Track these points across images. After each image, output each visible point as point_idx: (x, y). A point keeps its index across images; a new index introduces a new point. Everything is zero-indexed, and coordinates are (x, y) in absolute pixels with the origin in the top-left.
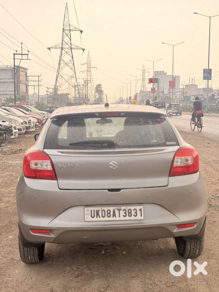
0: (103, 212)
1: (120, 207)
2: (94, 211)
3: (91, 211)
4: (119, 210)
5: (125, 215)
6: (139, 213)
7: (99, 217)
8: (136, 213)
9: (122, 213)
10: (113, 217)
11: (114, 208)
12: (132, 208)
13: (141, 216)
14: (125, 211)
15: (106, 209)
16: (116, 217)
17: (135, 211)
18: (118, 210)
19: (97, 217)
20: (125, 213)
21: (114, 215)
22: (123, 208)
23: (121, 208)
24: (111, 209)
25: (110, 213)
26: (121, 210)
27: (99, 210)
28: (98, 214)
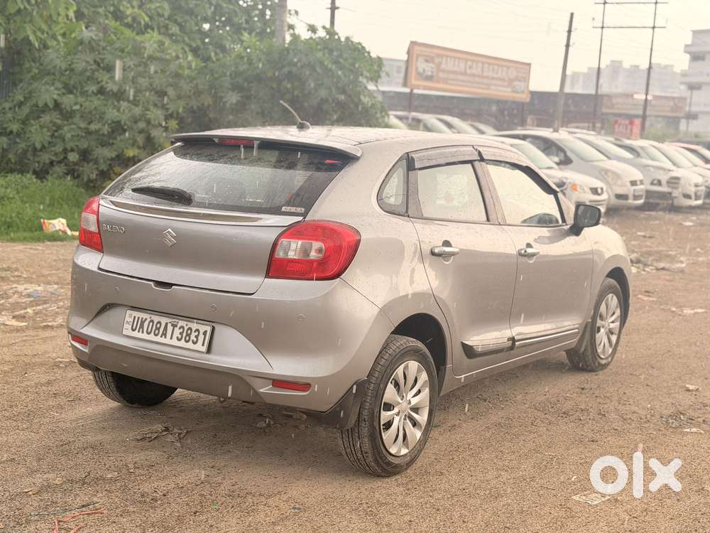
0: (151, 323)
1: (177, 321)
2: (139, 318)
3: (135, 317)
4: (174, 326)
5: (180, 336)
6: (201, 337)
7: (143, 332)
8: (197, 337)
9: (177, 331)
10: (161, 337)
11: (169, 320)
12: (194, 326)
13: (203, 345)
14: (181, 330)
15: (156, 319)
16: (165, 337)
17: (197, 333)
18: (172, 325)
19: (139, 332)
20: (181, 334)
21: (164, 334)
22: (181, 323)
23: (178, 323)
24: (164, 320)
25: (159, 329)
26: (176, 326)
27: (146, 319)
28: (142, 326)
